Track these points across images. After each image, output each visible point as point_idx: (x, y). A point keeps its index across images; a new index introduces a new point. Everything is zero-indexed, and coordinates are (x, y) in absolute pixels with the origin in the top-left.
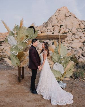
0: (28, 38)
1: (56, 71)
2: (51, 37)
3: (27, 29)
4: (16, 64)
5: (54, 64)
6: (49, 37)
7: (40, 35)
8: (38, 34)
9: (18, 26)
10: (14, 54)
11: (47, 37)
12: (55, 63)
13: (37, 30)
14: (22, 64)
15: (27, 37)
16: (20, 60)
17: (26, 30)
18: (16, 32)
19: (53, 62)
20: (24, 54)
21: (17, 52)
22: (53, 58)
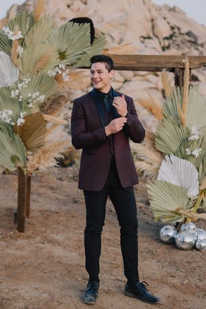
0: (66, 61)
1: (169, 185)
2: (155, 63)
3: (65, 27)
4: (9, 160)
5: (163, 162)
6: (145, 61)
7: (111, 52)
8: (106, 47)
11: (139, 62)
12: (167, 157)
13: (103, 34)
15: (62, 56)
16: (25, 145)
17: (57, 31)
18: (19, 35)
19: (159, 155)
20: (46, 121)
21: (22, 115)
22: (159, 138)
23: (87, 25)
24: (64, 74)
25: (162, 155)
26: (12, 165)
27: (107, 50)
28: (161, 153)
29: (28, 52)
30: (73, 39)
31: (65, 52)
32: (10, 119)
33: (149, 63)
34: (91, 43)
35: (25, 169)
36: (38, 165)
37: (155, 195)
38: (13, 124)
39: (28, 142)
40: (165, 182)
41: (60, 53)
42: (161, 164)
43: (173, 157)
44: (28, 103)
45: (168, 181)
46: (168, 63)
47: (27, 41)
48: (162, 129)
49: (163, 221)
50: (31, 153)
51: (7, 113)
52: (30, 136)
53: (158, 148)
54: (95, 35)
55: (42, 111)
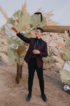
0: (33, 28)
2: (63, 29)
3: (32, 16)
5: (65, 63)
7: (48, 25)
8: (46, 23)
9: (19, 10)
10: (13, 48)
11: (57, 28)
12: (67, 61)
14: (22, 61)
16: (19, 56)
17: (30, 18)
18: (17, 19)
19: (64, 61)
20: (26, 48)
21: (17, 46)
22: (64, 55)
23: (40, 15)
24: (31, 32)
25: (65, 61)
26: (15, 62)
27: (46, 24)
28: (65, 60)
29: (20, 25)
30: (35, 20)
31: (32, 25)
32: (14, 47)
33: (61, 29)
34: (41, 21)
35: (19, 64)
36: (23, 62)
37: (62, 75)
38: (15, 49)
39: (20, 55)
40: (66, 70)
41: (30, 25)
42: (64, 64)
43: (69, 62)
44: (20, 42)
45: (67, 70)
46: (68, 28)
47: (20, 21)
48: (65, 52)
49: (65, 83)
50: (21, 58)
51: (12, 45)
52: (21, 53)
53: (64, 58)
54: (43, 19)
55: (25, 45)
